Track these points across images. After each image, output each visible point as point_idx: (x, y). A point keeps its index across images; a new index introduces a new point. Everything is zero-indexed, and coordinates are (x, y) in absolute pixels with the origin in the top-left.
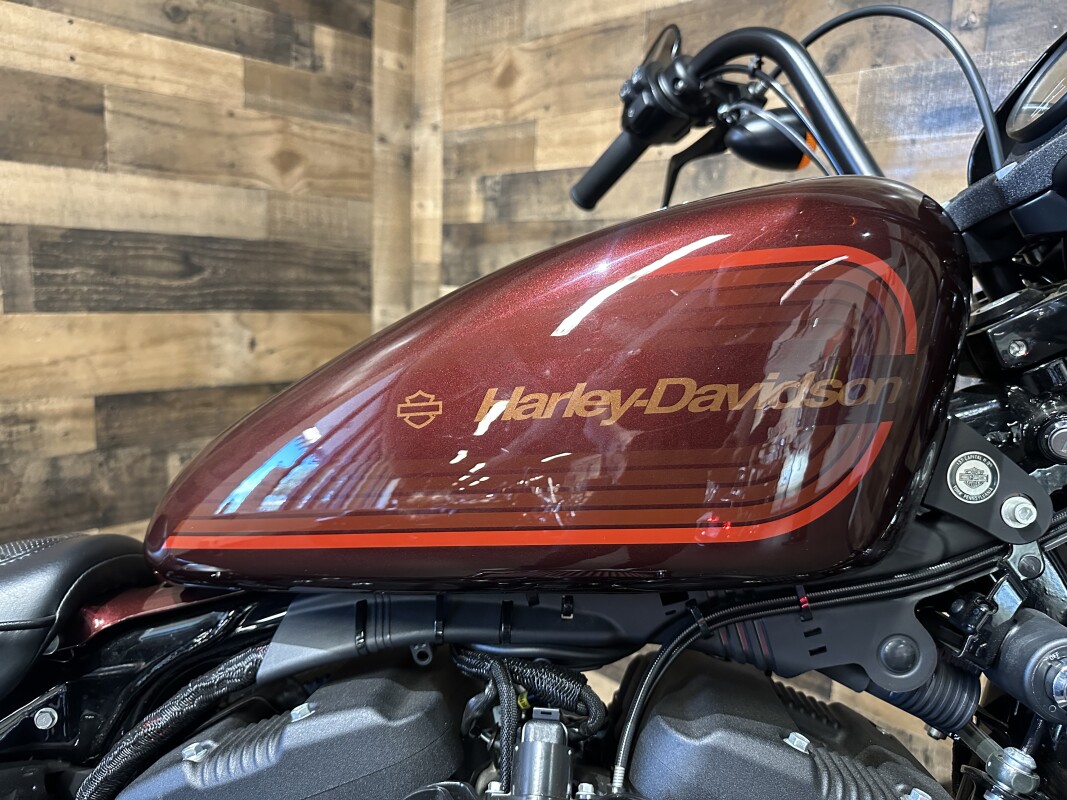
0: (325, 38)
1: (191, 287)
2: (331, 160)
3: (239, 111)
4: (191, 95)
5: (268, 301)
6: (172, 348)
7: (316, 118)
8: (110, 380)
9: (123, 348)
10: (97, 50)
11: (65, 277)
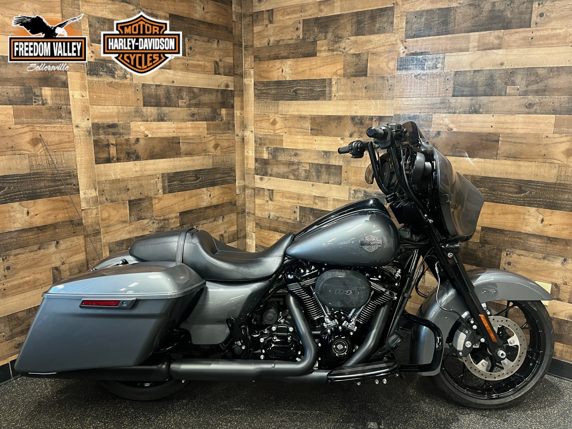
0: (223, 111)
1: (198, 183)
2: (226, 144)
3: (206, 136)
4: (196, 135)
5: (213, 184)
6: (194, 199)
7: (222, 134)
8: (182, 208)
9: (184, 200)
10: (178, 128)
11: (174, 184)
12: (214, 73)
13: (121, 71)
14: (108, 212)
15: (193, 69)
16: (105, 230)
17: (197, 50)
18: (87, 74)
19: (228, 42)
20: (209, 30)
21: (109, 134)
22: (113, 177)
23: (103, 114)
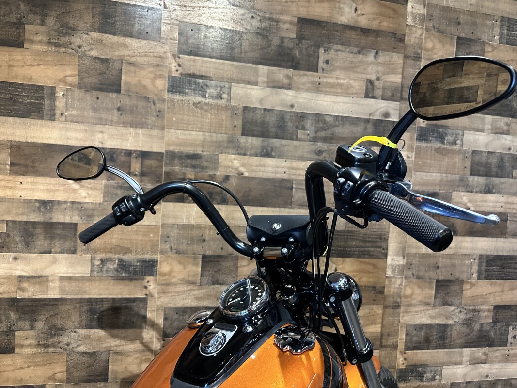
12: (364, 96)
13: (216, 90)
14: (171, 265)
15: (327, 89)
16: (163, 289)
17: (337, 64)
18: (168, 91)
19: (394, 54)
20: (363, 37)
21: (186, 167)
22: (185, 221)
23: (181, 141)
